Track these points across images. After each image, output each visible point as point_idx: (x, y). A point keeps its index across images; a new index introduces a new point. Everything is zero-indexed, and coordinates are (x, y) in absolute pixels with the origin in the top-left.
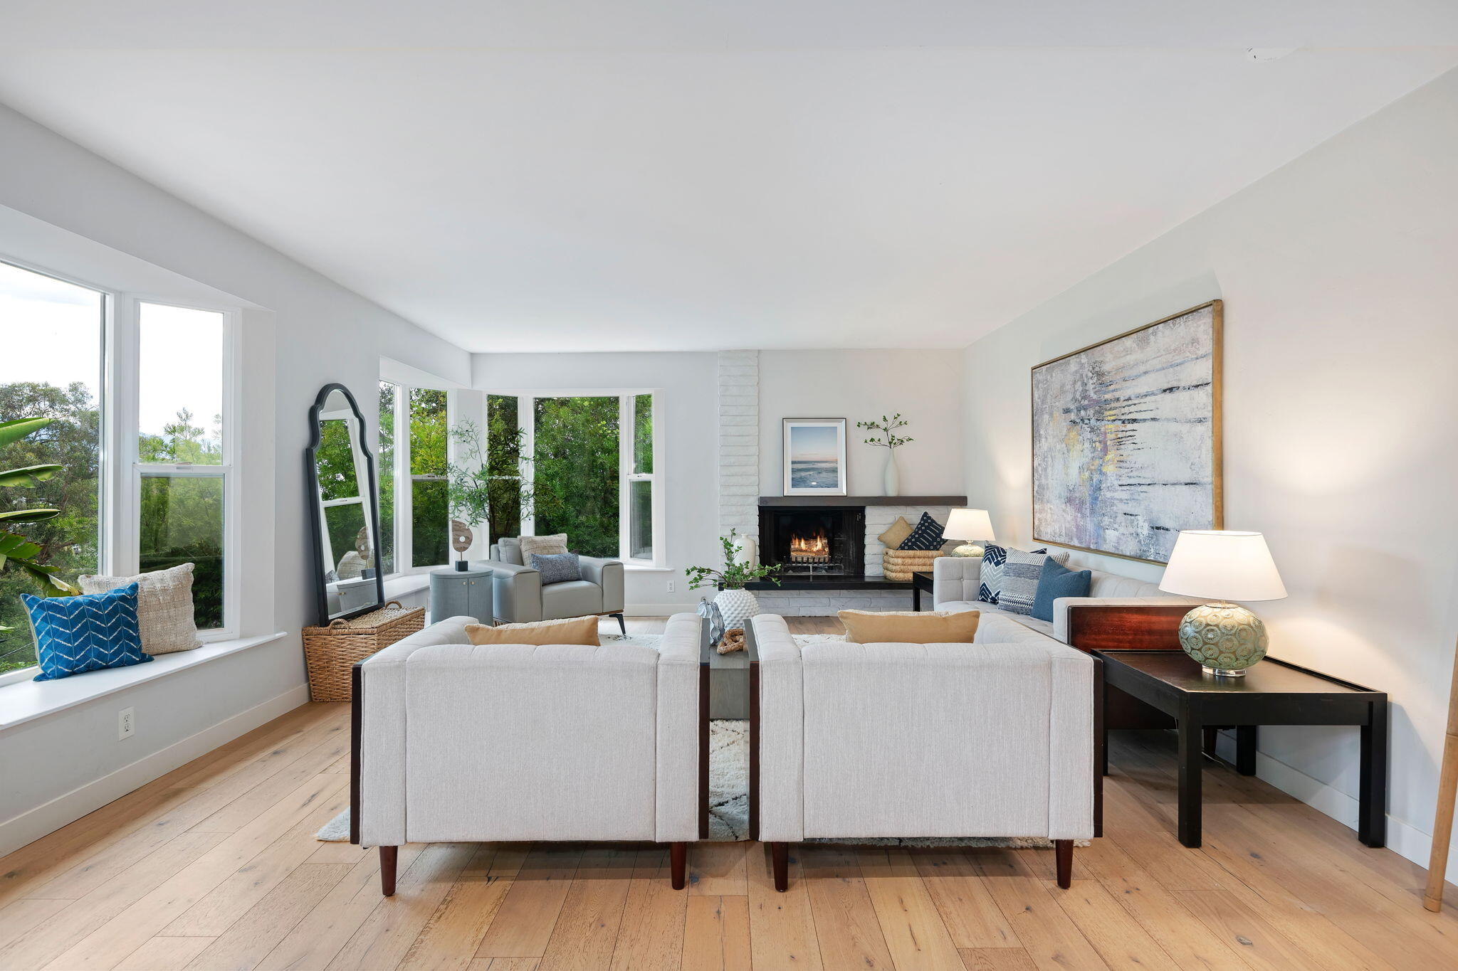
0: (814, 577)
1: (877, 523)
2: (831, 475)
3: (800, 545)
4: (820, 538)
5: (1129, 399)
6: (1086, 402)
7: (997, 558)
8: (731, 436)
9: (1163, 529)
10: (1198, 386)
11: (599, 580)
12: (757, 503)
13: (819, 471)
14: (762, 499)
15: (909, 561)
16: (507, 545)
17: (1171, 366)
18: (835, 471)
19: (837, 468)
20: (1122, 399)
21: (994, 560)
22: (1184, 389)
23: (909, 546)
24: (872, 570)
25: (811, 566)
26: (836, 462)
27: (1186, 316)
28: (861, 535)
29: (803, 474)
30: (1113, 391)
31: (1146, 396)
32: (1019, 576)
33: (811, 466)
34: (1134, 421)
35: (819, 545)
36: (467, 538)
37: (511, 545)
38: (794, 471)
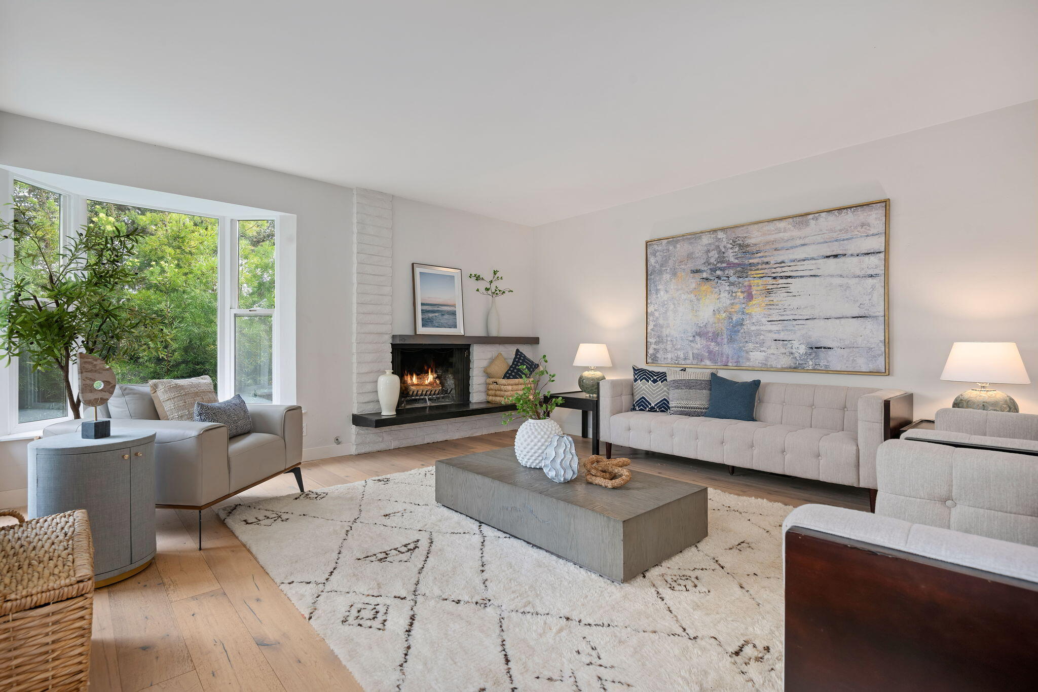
0: (430, 407)
1: (480, 358)
2: (451, 317)
3: (412, 380)
4: (432, 372)
5: (783, 262)
6: (724, 265)
7: (653, 377)
8: (367, 274)
9: (824, 348)
10: (869, 253)
11: (280, 432)
12: (390, 341)
13: (443, 313)
14: (394, 337)
15: (515, 387)
16: (128, 394)
17: (836, 241)
18: (454, 314)
19: (455, 311)
20: (772, 262)
21: (650, 379)
22: (852, 255)
23: (513, 376)
24: (477, 397)
25: (427, 397)
26: (454, 306)
27: (855, 208)
28: (467, 368)
29: (431, 315)
30: (760, 257)
31: (805, 260)
32: (690, 388)
33: (436, 308)
34: (790, 277)
35: (430, 378)
36: (106, 383)
37: (135, 394)
38: (423, 312)
